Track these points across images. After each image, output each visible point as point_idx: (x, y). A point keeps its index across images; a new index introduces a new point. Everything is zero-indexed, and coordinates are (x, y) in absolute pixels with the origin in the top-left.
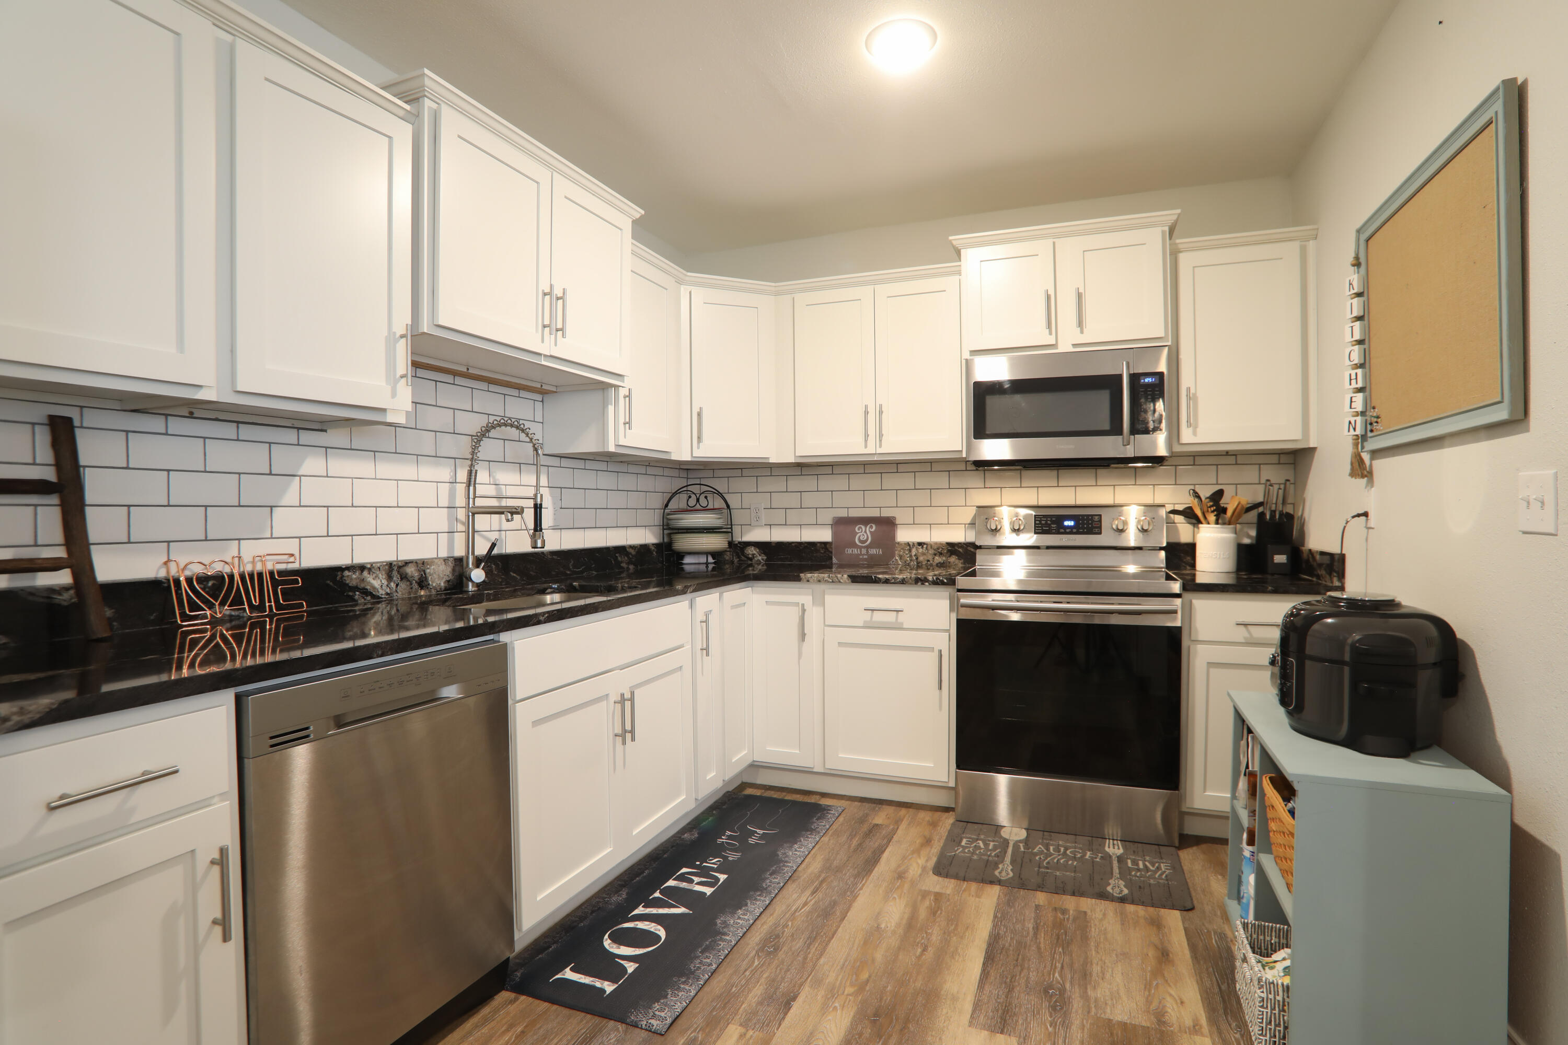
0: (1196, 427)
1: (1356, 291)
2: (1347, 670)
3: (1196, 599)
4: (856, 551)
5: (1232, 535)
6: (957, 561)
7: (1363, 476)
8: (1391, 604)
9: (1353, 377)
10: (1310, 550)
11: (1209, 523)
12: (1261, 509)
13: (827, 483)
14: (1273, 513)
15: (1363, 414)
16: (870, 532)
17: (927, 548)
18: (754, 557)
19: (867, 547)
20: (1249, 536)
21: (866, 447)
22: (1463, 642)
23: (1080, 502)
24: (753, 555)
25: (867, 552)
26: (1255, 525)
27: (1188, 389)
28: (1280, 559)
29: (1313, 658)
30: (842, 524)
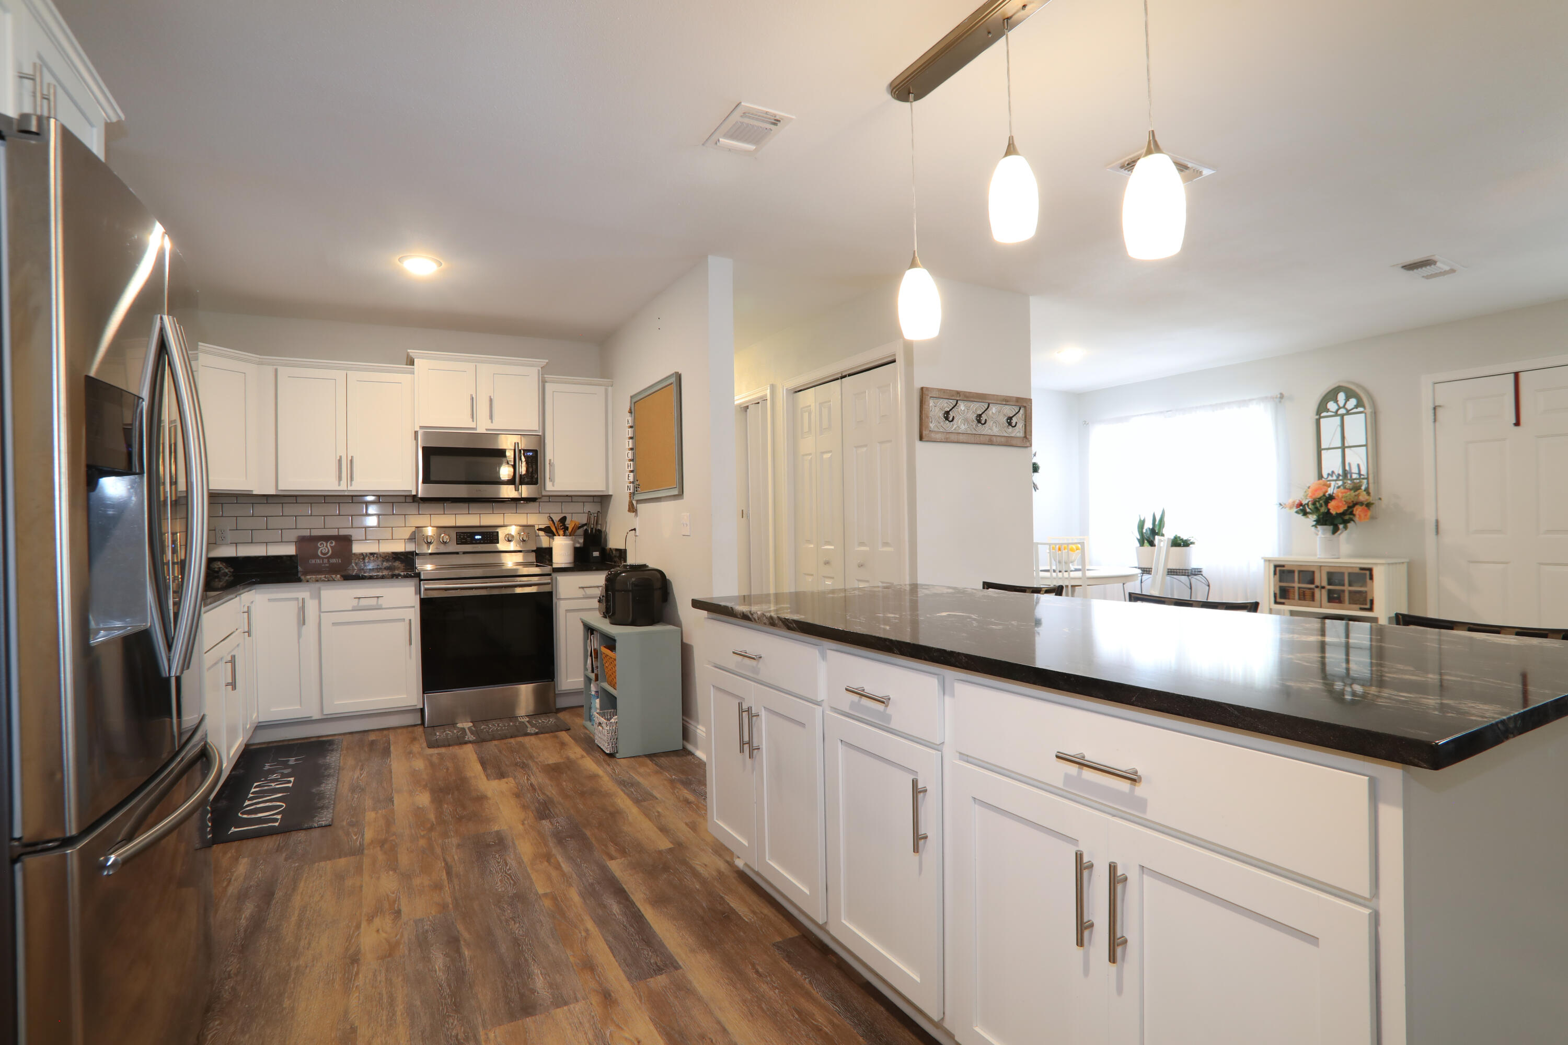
0: (554, 482)
1: (630, 425)
2: (631, 594)
3: (559, 576)
4: (318, 561)
5: (571, 542)
6: (400, 565)
7: (633, 512)
8: (645, 566)
9: (629, 465)
10: (610, 549)
11: (559, 536)
12: (585, 527)
13: (290, 510)
14: (592, 529)
15: (633, 482)
16: (331, 547)
17: (377, 557)
18: (220, 571)
19: (329, 558)
20: (579, 543)
21: (339, 485)
22: (669, 580)
23: (482, 524)
24: (220, 568)
25: (328, 561)
26: (583, 536)
27: (550, 460)
28: (596, 554)
29: (618, 591)
30: (302, 541)
